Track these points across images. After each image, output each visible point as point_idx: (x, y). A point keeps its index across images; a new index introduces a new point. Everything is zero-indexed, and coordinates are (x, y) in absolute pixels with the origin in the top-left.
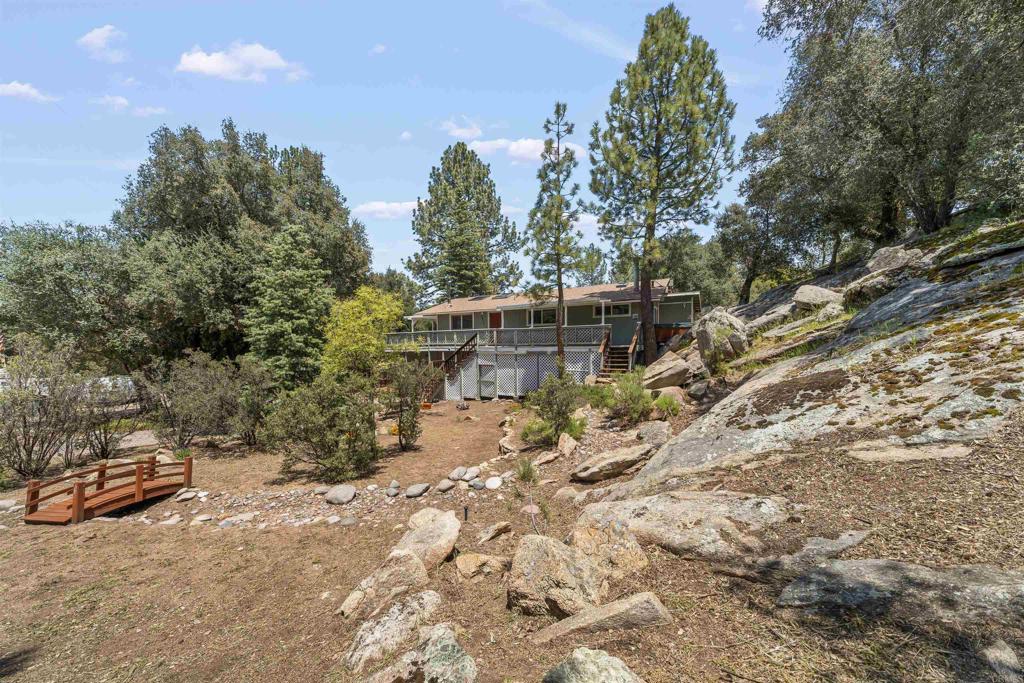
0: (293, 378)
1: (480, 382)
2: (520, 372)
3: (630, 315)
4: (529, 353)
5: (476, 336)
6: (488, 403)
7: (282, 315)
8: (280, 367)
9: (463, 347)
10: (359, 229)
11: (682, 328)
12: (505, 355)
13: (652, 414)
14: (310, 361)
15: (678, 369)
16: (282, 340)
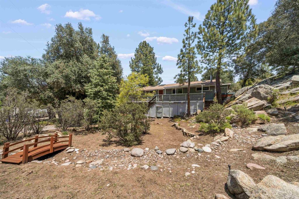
0: (103, 107)
1: (157, 112)
2: (171, 109)
3: (209, 90)
4: (175, 103)
5: (156, 97)
6: (160, 119)
7: (99, 85)
8: (98, 103)
9: (151, 101)
10: (119, 62)
11: (229, 95)
12: (166, 103)
14: (109, 101)
16: (99, 93)
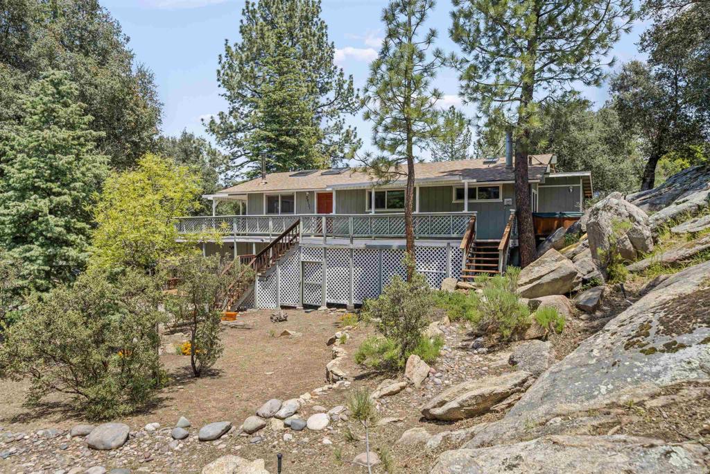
0: (48, 275)
1: (302, 285)
2: (355, 273)
3: (500, 200)
4: (369, 247)
5: (298, 223)
6: (312, 314)
7: (36, 189)
8: (31, 260)
9: (281, 237)
10: (145, 79)
11: (570, 219)
12: (337, 250)
13: (529, 332)
14: (72, 252)
15: (563, 273)
16: (35, 223)
